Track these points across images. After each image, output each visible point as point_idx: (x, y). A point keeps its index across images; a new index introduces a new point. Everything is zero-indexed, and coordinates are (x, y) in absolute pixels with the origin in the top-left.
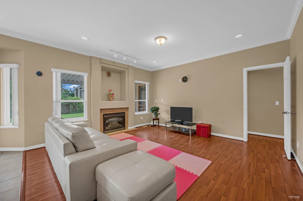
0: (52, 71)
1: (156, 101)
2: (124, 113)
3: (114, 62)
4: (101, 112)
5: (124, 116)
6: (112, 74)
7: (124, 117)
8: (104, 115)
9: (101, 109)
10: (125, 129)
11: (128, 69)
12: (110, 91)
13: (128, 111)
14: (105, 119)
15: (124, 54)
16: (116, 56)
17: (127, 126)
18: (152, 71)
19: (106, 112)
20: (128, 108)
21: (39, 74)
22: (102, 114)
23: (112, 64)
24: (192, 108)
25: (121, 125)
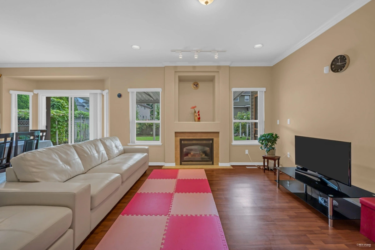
0: (128, 91)
1: (278, 123)
2: (212, 140)
3: (194, 67)
4: (176, 136)
5: (212, 144)
6: (200, 84)
7: (211, 146)
8: (181, 140)
9: (176, 133)
10: (213, 164)
11: (218, 72)
12: (194, 108)
13: (218, 137)
14: (182, 146)
15: (194, 50)
16: (181, 57)
17: (218, 161)
18: (272, 65)
19: (184, 137)
20: (218, 133)
21: (120, 96)
22: (179, 138)
23: (192, 70)
24: (350, 143)
25: (206, 157)
